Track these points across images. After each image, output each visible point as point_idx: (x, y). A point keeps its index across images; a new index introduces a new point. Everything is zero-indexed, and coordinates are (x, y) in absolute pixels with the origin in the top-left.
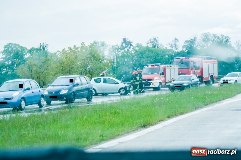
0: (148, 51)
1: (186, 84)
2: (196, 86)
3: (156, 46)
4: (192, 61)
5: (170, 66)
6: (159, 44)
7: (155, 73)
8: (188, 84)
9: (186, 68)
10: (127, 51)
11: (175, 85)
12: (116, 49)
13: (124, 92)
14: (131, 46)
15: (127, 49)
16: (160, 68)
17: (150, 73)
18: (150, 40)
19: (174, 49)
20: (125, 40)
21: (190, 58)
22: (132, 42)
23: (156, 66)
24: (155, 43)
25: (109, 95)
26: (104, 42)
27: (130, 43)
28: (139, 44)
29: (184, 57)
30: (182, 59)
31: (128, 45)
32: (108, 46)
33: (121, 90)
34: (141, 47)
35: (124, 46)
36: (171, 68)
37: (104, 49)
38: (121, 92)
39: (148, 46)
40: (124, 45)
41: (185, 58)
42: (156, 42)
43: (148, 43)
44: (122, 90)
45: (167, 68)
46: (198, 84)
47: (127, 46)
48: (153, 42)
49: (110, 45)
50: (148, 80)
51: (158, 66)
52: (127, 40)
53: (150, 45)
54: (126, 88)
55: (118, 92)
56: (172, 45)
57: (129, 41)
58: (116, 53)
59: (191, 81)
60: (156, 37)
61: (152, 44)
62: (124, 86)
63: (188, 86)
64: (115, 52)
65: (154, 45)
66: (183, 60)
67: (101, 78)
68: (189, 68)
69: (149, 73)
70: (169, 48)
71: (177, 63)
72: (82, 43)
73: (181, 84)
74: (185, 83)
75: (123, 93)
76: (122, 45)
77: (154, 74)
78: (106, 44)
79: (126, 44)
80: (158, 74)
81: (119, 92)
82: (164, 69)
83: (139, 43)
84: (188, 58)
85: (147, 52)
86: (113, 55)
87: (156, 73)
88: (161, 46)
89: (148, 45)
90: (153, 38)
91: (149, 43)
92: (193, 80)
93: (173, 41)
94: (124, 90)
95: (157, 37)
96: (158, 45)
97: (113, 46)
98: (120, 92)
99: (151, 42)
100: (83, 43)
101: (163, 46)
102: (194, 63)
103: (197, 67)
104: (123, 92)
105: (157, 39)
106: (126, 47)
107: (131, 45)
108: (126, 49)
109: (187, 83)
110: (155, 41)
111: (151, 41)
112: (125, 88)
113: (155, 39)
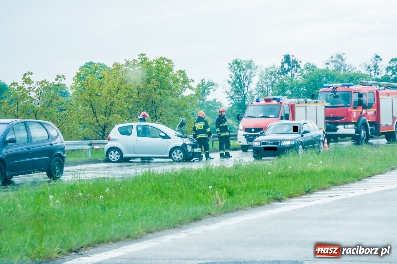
0: (326, 77)
1: (288, 143)
2: (314, 147)
3: (341, 69)
4: (355, 92)
5: (306, 102)
6: (346, 65)
7: (271, 116)
8: (293, 143)
9: (343, 107)
10: (290, 76)
11: (263, 143)
12: (272, 73)
13: (181, 156)
14: (298, 69)
15: (292, 74)
16: (281, 105)
17: (262, 115)
18: (332, 58)
19: (372, 73)
20: (287, 58)
21: (352, 85)
22: (300, 62)
23: (275, 102)
24: (340, 64)
25: (155, 160)
26: (251, 62)
27: (297, 63)
28: (310, 65)
29: (341, 84)
30: (336, 88)
31: (293, 66)
32: (258, 68)
33: (174, 152)
34: (313, 70)
35: (285, 69)
36: (306, 105)
37: (250, 74)
38: (175, 156)
39: (327, 68)
40: (286, 66)
41: (343, 86)
42: (341, 62)
43: (327, 64)
44: (176, 151)
45: (296, 106)
46: (319, 141)
47: (291, 69)
48: (336, 62)
49: (263, 67)
50: (254, 129)
51: (278, 100)
52: (292, 59)
53: (331, 68)
54: (186, 147)
55: (167, 155)
56: (369, 67)
57: (295, 59)
58: (273, 80)
59: (302, 136)
60: (341, 53)
61: (335, 66)
62: (182, 143)
63: (294, 147)
64: (271, 79)
65: (337, 67)
66: (338, 89)
67: (132, 126)
68: (349, 106)
69: (260, 116)
70: (364, 72)
71: (326, 94)
72: (142, 55)
73: (278, 143)
74: (287, 140)
75: (178, 159)
76: (283, 66)
77: (269, 117)
78: (255, 66)
79: (290, 65)
80: (278, 117)
81: (170, 157)
82: (292, 107)
83: (310, 63)
84: (348, 86)
85: (324, 78)
86: (267, 83)
87: (273, 116)
88: (350, 69)
89: (328, 66)
90: (336, 55)
91: (329, 63)
92: (308, 132)
93: (371, 61)
94: (180, 152)
95: (344, 54)
96: (345, 67)
97: (267, 69)
98: (173, 156)
99: (332, 62)
100: (144, 55)
101: (355, 69)
102: (360, 95)
103: (367, 105)
104: (178, 155)
105: (344, 57)
106: (289, 70)
107: (298, 67)
108: (289, 74)
109: (291, 140)
110: (340, 60)
111: (334, 59)
112: (183, 148)
113: (339, 57)
